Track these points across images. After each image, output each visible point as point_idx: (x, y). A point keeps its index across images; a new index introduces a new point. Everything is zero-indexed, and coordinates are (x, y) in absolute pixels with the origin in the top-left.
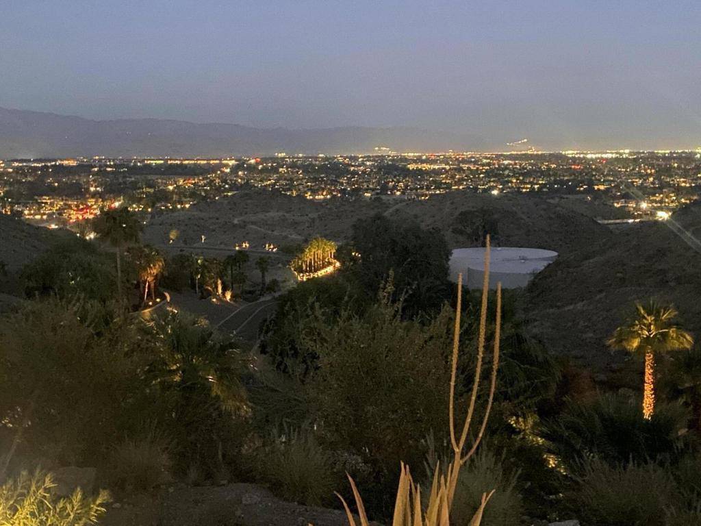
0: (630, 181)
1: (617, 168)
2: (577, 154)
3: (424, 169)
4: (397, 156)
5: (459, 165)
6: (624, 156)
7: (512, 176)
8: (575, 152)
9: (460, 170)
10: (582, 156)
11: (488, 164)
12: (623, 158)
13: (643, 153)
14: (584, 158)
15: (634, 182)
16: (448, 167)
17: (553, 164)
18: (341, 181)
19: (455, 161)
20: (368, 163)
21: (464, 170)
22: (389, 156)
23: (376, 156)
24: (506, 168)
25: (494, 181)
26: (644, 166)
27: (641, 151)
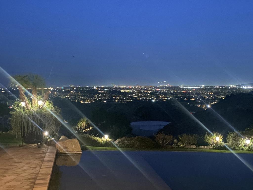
0: (204, 97)
1: (199, 92)
2: (185, 87)
3: (127, 92)
4: (117, 87)
5: (140, 90)
6: (202, 88)
7: (160, 95)
8: (184, 86)
9: (140, 92)
10: (186, 87)
11: (151, 90)
12: (201, 89)
13: (209, 87)
14: (187, 88)
15: (205, 97)
16: (136, 91)
17: (175, 90)
18: (95, 96)
19: (139, 89)
20: (106, 89)
21: (142, 92)
22: (113, 87)
23: (109, 87)
24: (158, 91)
25: (153, 97)
26: (209, 91)
27: (208, 86)
